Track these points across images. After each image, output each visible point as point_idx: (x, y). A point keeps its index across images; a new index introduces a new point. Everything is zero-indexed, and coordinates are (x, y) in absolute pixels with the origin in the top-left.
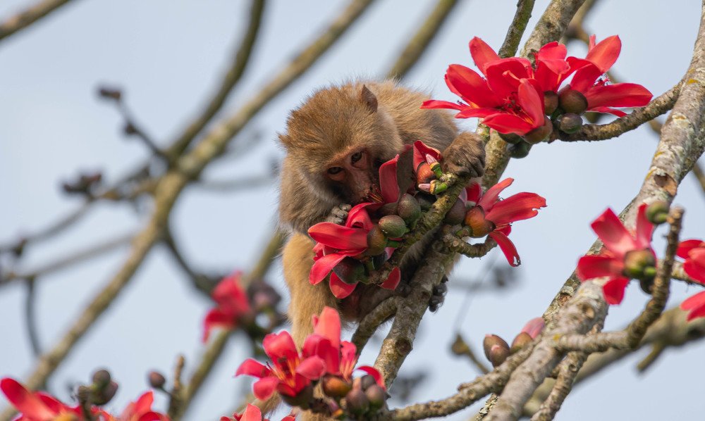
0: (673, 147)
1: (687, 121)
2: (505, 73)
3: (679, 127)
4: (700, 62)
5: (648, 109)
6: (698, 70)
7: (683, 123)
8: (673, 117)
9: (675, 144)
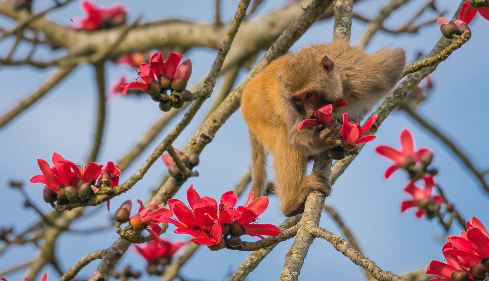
0: (292, 273)
1: (300, 255)
2: (206, 214)
3: (296, 259)
4: (309, 216)
5: (277, 237)
6: (308, 222)
7: (298, 257)
8: (293, 252)
9: (294, 271)
